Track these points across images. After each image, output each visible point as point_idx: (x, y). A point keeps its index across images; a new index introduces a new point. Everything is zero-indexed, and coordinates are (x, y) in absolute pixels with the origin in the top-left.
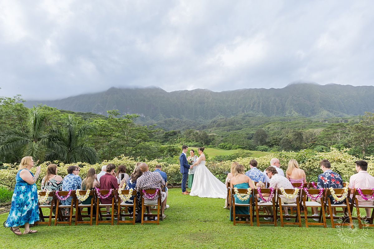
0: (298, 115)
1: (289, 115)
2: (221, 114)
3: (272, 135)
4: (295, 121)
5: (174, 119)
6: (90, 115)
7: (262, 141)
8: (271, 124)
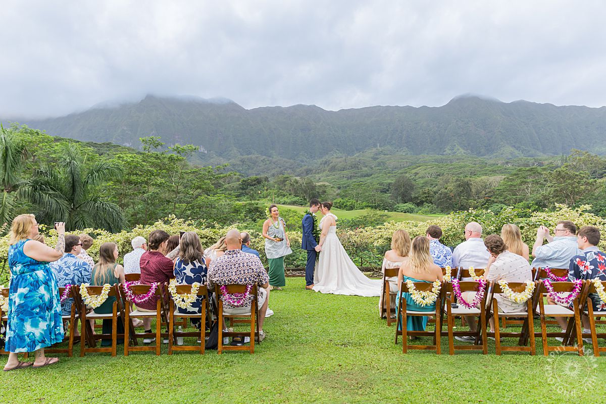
0: (465, 153)
1: (450, 152)
2: (337, 149)
3: (421, 185)
4: (459, 162)
5: (257, 157)
6: (109, 145)
7: (406, 196)
8: (419, 168)
